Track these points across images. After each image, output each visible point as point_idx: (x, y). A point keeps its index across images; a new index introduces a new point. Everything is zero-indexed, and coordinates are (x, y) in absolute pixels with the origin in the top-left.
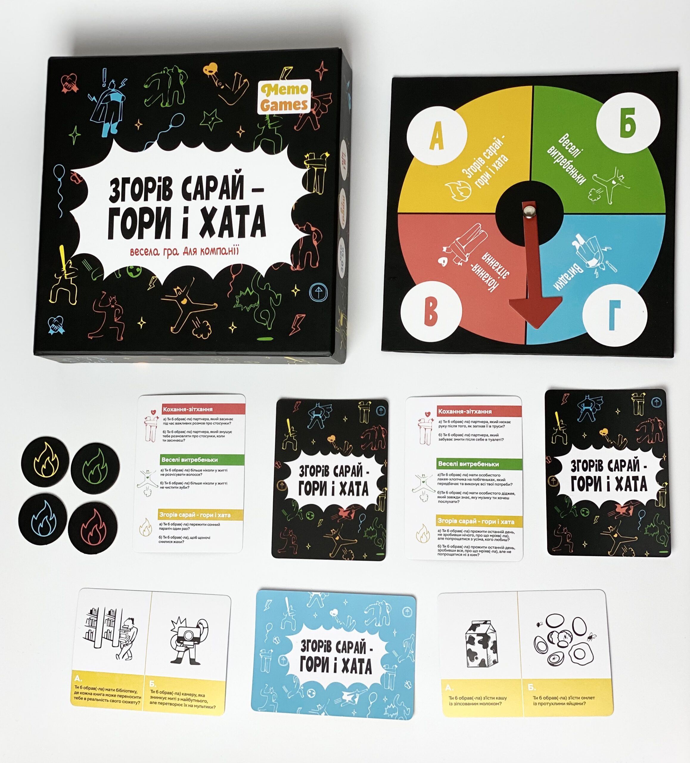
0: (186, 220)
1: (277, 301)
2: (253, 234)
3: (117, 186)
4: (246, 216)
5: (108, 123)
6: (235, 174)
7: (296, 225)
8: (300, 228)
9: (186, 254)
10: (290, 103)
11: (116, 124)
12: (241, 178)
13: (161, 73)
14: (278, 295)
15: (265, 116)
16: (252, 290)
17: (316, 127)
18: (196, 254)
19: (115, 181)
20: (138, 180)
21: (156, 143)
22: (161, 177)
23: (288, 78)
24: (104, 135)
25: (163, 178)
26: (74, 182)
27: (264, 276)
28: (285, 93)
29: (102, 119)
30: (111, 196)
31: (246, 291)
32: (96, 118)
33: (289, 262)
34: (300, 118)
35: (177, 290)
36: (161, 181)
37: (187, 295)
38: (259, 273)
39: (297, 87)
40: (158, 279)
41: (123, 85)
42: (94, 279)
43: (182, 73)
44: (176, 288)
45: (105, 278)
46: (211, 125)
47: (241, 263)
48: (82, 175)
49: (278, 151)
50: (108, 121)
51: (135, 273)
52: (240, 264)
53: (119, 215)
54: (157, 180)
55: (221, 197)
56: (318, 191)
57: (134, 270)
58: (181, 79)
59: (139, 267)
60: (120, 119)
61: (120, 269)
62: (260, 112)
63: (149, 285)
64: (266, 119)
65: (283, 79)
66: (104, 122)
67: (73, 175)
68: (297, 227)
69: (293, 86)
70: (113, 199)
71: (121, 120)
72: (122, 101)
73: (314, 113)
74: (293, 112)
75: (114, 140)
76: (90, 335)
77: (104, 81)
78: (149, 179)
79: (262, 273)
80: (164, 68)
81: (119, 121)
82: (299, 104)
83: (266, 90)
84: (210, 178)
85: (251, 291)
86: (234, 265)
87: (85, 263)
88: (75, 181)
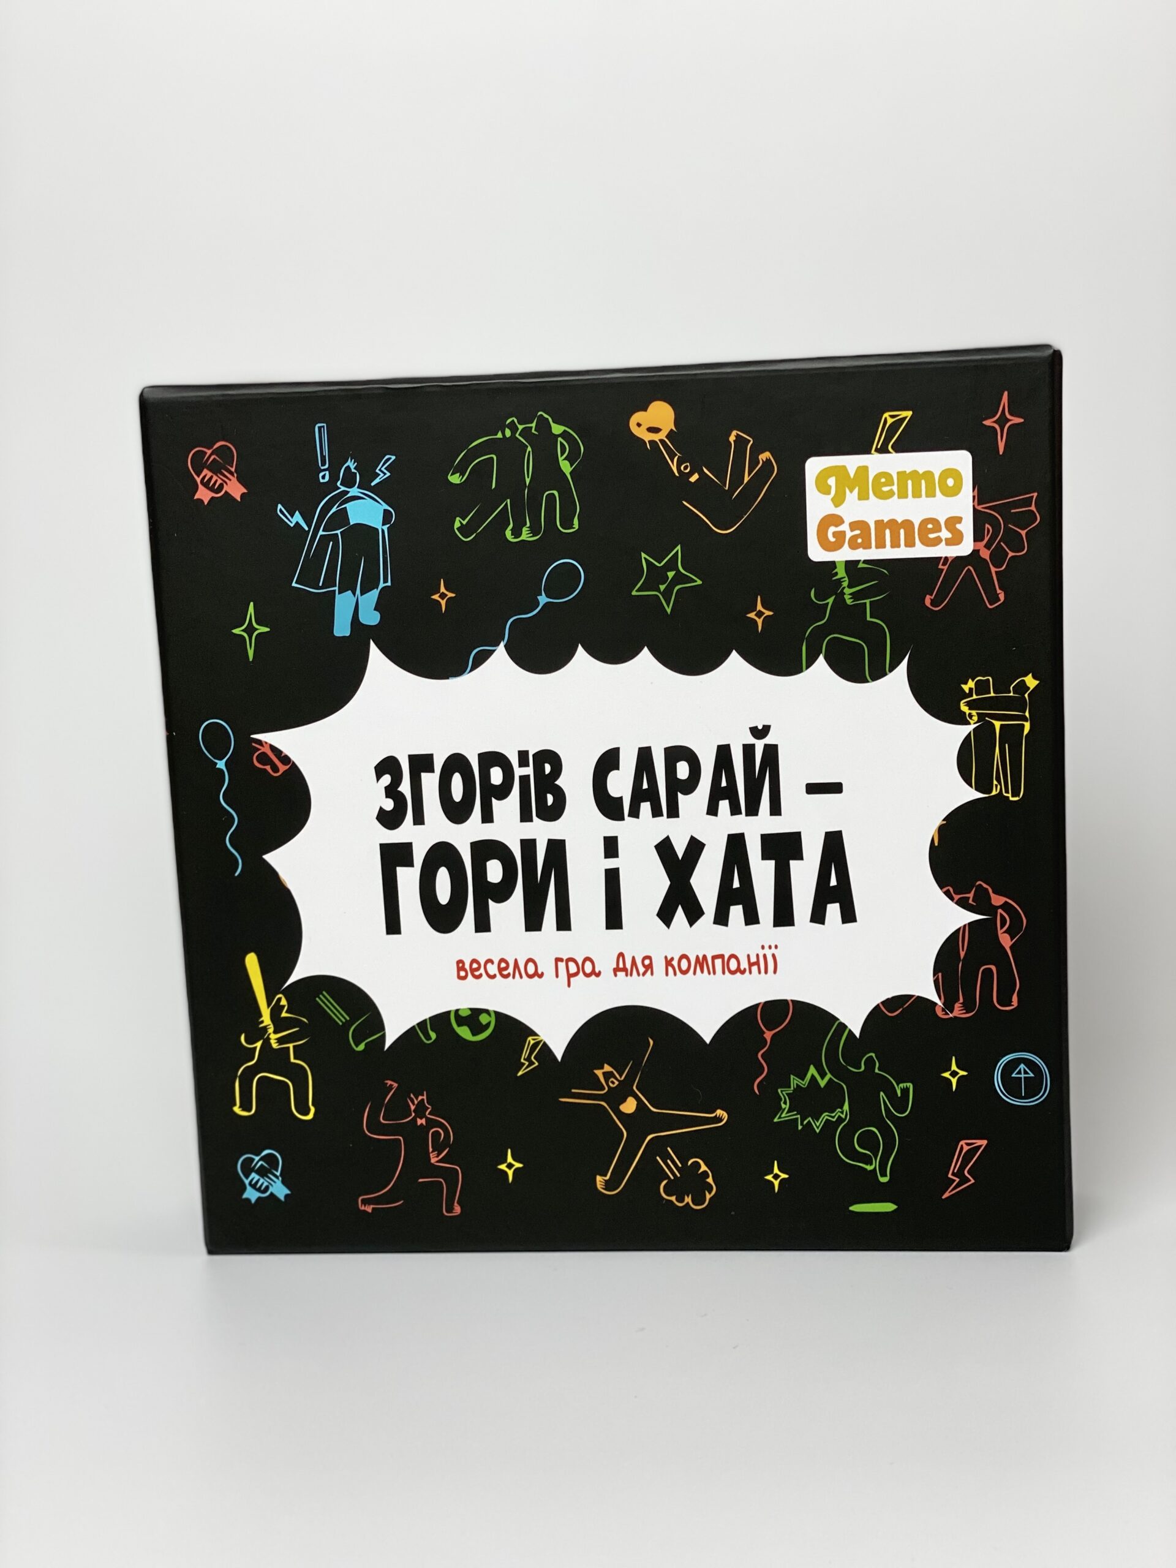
0: (612, 878)
1: (900, 1103)
2: (818, 916)
3: (397, 779)
4: (793, 863)
5: (349, 592)
6: (751, 740)
7: (945, 889)
8: (957, 897)
9: (621, 974)
10: (908, 524)
11: (374, 595)
12: (771, 751)
13: (500, 435)
14: (901, 1085)
15: (833, 564)
16: (826, 1074)
17: (994, 598)
18: (652, 974)
19: (388, 766)
20: (456, 763)
21: (501, 651)
22: (527, 752)
23: (900, 448)
24: (342, 628)
25: (534, 755)
26: (265, 769)
27: (857, 1034)
28: (890, 494)
29: (330, 581)
30: (381, 809)
31: (809, 1076)
32: (309, 577)
33: (932, 995)
34: (943, 570)
35: (604, 1073)
36: (527, 765)
37: (634, 1088)
38: (843, 1026)
39: (928, 475)
40: (545, 1044)
41: (382, 475)
42: (357, 1046)
43: (564, 435)
44: (602, 1068)
45: (388, 1043)
46: (667, 594)
47: (789, 997)
48: (286, 751)
49: (878, 673)
50: (347, 585)
51: (477, 1028)
52: (786, 1001)
53: (410, 864)
54: (514, 761)
55: (712, 810)
56: (1007, 792)
57: (472, 1019)
58: (562, 453)
59: (487, 1011)
60: (385, 581)
61: (430, 1018)
62: (816, 553)
63: (522, 1060)
64: (836, 574)
65: (883, 450)
66: (336, 588)
67: (259, 749)
68: (947, 894)
69: (915, 472)
70: (389, 820)
71: (389, 584)
72: (383, 525)
73: (985, 554)
74: (920, 551)
75: (372, 644)
76: (364, 1202)
77: (323, 464)
78: (490, 759)
79: (850, 1026)
80: (509, 421)
81: (382, 585)
82: (937, 528)
83: (830, 487)
84: (675, 754)
85: (823, 1076)
86: (766, 1003)
87: (326, 1001)
88: (268, 768)
